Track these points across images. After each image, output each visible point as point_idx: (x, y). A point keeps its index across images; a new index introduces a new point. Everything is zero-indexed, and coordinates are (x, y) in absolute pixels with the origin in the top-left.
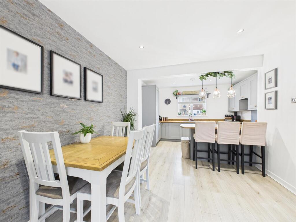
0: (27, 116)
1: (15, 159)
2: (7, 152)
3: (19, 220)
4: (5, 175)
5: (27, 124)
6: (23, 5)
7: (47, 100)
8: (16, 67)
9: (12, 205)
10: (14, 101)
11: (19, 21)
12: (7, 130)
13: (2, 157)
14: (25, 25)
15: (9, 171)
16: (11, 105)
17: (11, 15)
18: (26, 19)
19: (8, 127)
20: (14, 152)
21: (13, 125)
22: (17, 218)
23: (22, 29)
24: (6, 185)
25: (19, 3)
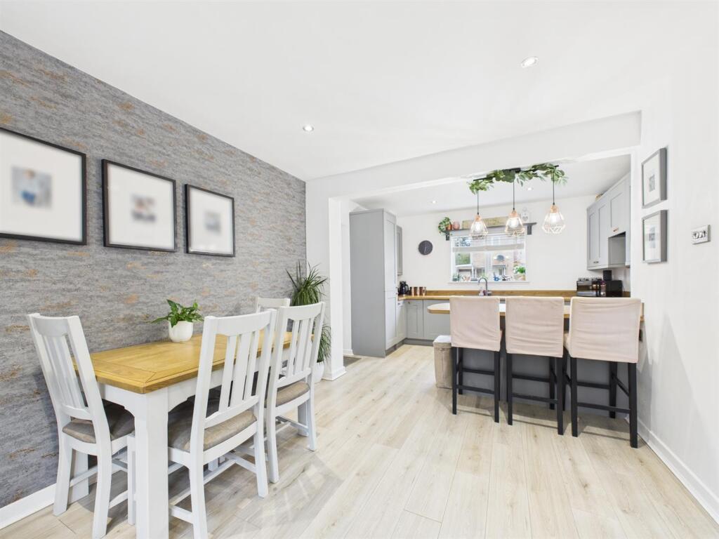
0: (54, 287)
1: (31, 364)
2: (17, 352)
3: (41, 475)
4: (13, 392)
5: (55, 302)
6: (43, 83)
7: (98, 256)
8: (29, 198)
9: (26, 446)
10: (28, 260)
11: (37, 112)
12: (15, 312)
13: (8, 359)
14: (47, 118)
15: (21, 385)
16: (21, 268)
17: (21, 105)
18: (51, 107)
19: (16, 307)
20: (29, 352)
21: (26, 303)
22: (36, 471)
23: (42, 127)
24: (15, 409)
25: (36, 80)
